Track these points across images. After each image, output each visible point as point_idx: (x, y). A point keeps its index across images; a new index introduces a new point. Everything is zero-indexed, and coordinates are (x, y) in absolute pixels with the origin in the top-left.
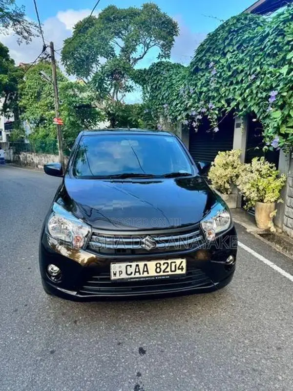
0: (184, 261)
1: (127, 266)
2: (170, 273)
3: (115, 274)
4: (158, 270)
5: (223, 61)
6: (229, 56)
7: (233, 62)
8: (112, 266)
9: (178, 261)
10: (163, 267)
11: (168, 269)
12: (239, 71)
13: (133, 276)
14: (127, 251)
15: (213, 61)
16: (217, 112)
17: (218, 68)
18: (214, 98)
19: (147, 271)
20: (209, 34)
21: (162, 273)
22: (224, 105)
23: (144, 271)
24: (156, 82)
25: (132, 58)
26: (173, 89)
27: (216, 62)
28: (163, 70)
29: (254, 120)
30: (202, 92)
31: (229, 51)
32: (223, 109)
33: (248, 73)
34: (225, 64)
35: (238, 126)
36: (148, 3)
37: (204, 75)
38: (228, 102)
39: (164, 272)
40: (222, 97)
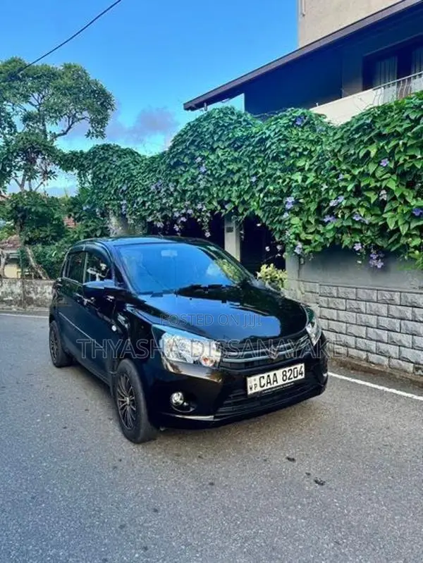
0: (303, 365)
1: (261, 378)
2: (294, 379)
3: (251, 389)
4: (285, 378)
5: (212, 157)
6: (220, 153)
7: (226, 160)
8: (249, 379)
9: (299, 366)
10: (288, 374)
11: (292, 376)
12: (234, 171)
13: (265, 388)
14: (255, 363)
15: (200, 156)
16: (209, 215)
17: (206, 165)
18: (203, 198)
19: (276, 381)
20: (189, 124)
21: (288, 381)
22: (216, 207)
23: (274, 381)
24: (103, 170)
25: (51, 132)
26: (135, 182)
27: (204, 158)
28: (112, 155)
29: (259, 225)
30: (187, 190)
31: (218, 147)
32: (217, 212)
33: (247, 174)
34: (216, 161)
35: (230, 230)
36: (70, 64)
37: (188, 171)
38: (222, 203)
39: (289, 379)
40: (213, 198)
